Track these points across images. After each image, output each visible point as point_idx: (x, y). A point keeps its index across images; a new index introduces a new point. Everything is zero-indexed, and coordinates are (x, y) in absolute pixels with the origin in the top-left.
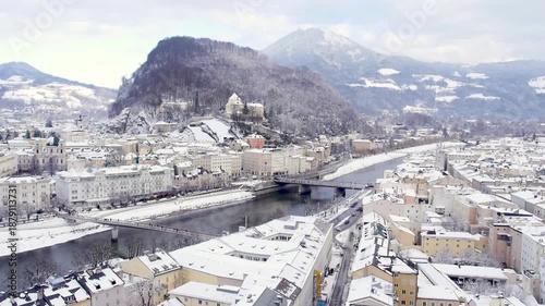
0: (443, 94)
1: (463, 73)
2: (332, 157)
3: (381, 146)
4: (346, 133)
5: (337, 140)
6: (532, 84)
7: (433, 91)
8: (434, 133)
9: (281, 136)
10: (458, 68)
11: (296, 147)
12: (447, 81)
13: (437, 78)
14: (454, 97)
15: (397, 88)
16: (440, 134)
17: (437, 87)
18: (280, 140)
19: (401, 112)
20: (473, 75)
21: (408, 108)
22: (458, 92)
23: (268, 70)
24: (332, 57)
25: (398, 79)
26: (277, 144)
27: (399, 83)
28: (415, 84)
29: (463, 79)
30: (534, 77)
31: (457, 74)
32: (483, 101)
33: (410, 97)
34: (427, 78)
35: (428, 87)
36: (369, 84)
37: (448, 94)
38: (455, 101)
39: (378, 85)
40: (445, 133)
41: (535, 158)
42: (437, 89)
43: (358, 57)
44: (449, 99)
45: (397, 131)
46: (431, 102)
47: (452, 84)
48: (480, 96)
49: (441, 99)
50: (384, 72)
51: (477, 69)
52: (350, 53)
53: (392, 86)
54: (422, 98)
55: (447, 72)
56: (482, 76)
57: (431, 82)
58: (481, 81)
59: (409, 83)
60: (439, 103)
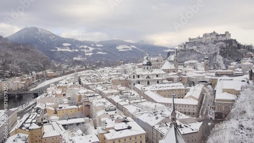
0: (88, 53)
1: (95, 44)
2: (37, 81)
3: (59, 74)
4: (45, 70)
5: (41, 73)
6: (117, 48)
7: (84, 51)
8: (82, 67)
9: (9, 74)
10: (93, 43)
11: (17, 78)
12: (89, 47)
13: (85, 47)
14: (92, 54)
15: (70, 51)
16: (84, 68)
17: (85, 50)
18: (8, 75)
19: (73, 60)
20: (98, 45)
21: (75, 58)
22: (93, 51)
23: (7, 45)
24: (42, 39)
25: (70, 47)
26: (7, 77)
27: (71, 49)
28: (77, 49)
29: (95, 47)
30: (118, 46)
31: (92, 45)
32: (102, 54)
33: (76, 54)
34: (82, 46)
35: (82, 50)
36: (59, 49)
37: (90, 52)
38: (92, 55)
39: (63, 50)
40: (86, 67)
41: (111, 74)
42: (86, 51)
43: (54, 39)
44: (90, 54)
45: (68, 67)
46: (84, 56)
47: (91, 49)
48: (101, 53)
49: (88, 54)
50: (64, 44)
51: (99, 43)
52: (50, 37)
53: (69, 50)
54: (80, 54)
55: (89, 44)
56: (101, 46)
57: (83, 48)
58: (101, 47)
59: (75, 49)
60: (86, 56)
